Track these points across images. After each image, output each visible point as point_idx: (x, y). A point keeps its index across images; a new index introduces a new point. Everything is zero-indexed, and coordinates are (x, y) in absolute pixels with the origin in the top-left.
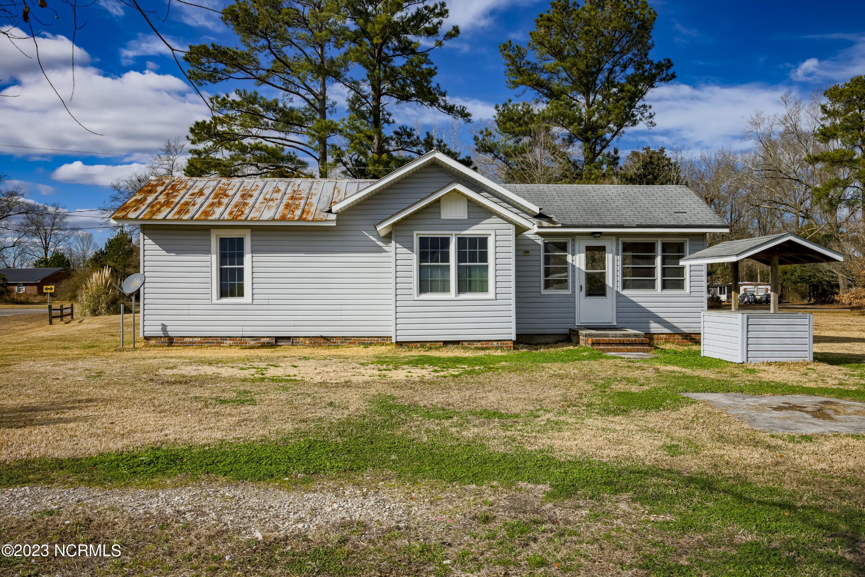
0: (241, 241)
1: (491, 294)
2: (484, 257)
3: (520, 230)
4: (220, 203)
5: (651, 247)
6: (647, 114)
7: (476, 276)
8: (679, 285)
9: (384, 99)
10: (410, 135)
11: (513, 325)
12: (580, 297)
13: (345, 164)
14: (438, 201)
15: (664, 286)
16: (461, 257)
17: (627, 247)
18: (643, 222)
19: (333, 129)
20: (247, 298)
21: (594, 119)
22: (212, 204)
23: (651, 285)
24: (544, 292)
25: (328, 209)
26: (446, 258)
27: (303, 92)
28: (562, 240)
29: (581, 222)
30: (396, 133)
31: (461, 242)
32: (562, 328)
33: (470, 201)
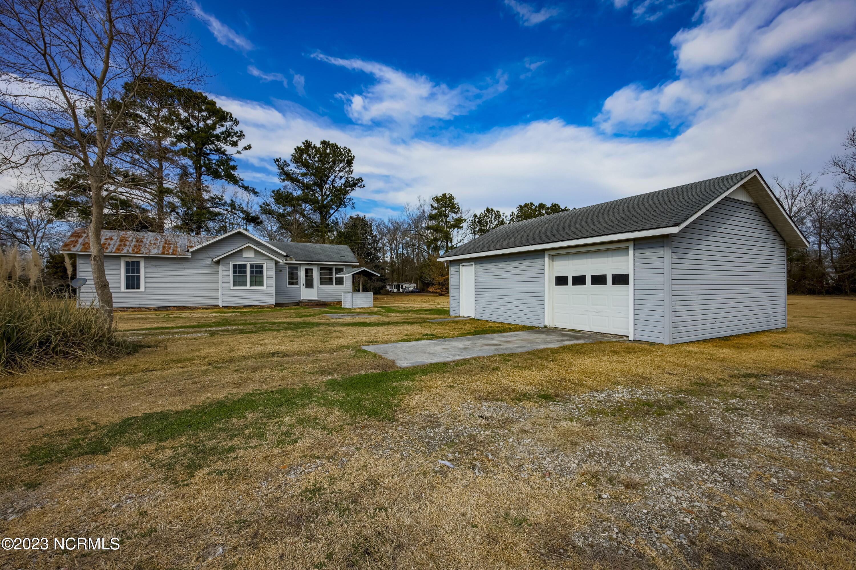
0: (138, 264)
1: (265, 287)
2: (262, 272)
3: (277, 263)
4: (125, 245)
5: (331, 269)
6: (351, 203)
7: (258, 280)
8: (342, 283)
9: (204, 178)
10: (220, 199)
11: (274, 299)
12: (303, 288)
13: (177, 213)
14: (242, 250)
15: (336, 284)
16: (252, 272)
17: (321, 269)
18: (327, 260)
19: (169, 191)
20: (142, 289)
21: (325, 203)
22: (120, 245)
23: (331, 284)
24: (288, 286)
25: (186, 250)
26: (245, 272)
27: (145, 167)
28: (296, 266)
29: (303, 259)
30: (212, 197)
31: (252, 266)
32: (296, 300)
33: (255, 250)
